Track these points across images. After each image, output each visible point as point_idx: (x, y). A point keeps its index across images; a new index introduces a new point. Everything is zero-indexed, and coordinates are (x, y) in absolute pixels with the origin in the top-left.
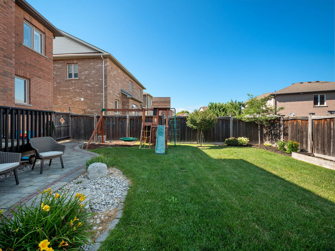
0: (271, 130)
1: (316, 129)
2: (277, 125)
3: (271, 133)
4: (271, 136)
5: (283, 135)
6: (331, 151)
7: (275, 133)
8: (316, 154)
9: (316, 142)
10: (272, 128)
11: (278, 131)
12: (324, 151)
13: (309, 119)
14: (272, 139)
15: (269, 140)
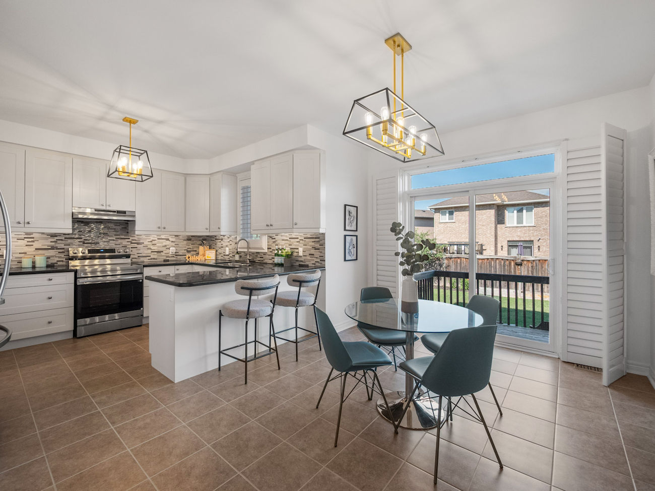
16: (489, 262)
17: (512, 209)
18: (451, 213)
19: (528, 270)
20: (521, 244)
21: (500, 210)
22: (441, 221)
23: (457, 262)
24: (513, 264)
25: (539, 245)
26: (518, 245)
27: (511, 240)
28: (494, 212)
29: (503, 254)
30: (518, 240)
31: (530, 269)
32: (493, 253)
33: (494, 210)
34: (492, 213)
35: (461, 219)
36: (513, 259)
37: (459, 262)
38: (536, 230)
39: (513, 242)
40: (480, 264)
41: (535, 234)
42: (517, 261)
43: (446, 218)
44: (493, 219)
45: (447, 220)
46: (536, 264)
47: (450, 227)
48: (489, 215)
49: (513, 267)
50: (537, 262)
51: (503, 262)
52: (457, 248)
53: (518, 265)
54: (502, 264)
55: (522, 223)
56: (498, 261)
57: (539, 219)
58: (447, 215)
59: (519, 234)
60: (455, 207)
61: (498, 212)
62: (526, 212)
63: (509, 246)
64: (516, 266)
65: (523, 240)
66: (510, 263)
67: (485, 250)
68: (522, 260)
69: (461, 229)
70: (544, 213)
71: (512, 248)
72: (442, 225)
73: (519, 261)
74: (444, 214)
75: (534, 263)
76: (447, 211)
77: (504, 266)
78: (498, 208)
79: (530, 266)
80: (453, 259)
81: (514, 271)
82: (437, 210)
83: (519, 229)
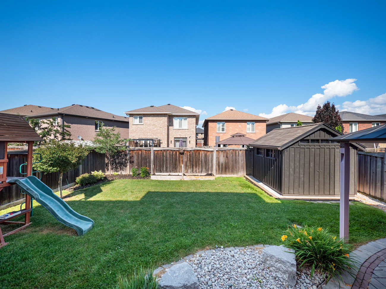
0: (115, 159)
1: (155, 157)
2: (121, 155)
3: (115, 162)
4: (114, 165)
5: (129, 163)
6: (164, 170)
7: (120, 161)
8: (156, 174)
9: (156, 165)
10: (116, 157)
11: (124, 160)
12: (160, 170)
13: (152, 150)
14: (116, 168)
15: (112, 169)
16: (162, 153)
17: (176, 118)
18: (141, 118)
19: (187, 157)
20: (181, 139)
21: (170, 118)
22: (134, 124)
23: (139, 153)
24: (178, 153)
25: (190, 140)
26: (179, 140)
27: (176, 137)
28: (167, 119)
29: (172, 146)
30: (180, 137)
31: (189, 157)
32: (166, 146)
33: (167, 117)
34: (165, 119)
35: (147, 122)
36: (178, 150)
37: (140, 153)
38: (189, 132)
39: (177, 138)
40: (156, 154)
41: (188, 134)
42: (181, 151)
43: (137, 121)
44: (166, 124)
45: (138, 123)
46: (192, 153)
47: (140, 128)
48: (164, 121)
49: (178, 156)
50: (193, 151)
51: (171, 152)
52: (145, 142)
53: (181, 154)
54: (171, 154)
55: (182, 127)
56: (168, 152)
57: (190, 125)
58: (138, 119)
59: (180, 133)
60: (143, 114)
61: (169, 120)
62: (184, 120)
63: (175, 141)
64: (180, 155)
65: (182, 137)
66: (176, 153)
67: (162, 143)
68: (184, 151)
69: (147, 129)
70: (192, 122)
71: (177, 142)
72: (135, 126)
73: (182, 151)
74: (136, 118)
75: (191, 152)
76: (138, 117)
77: (172, 155)
78: (169, 117)
79: (188, 155)
80: (136, 151)
81: (179, 159)
82: (131, 115)
83: (180, 131)
